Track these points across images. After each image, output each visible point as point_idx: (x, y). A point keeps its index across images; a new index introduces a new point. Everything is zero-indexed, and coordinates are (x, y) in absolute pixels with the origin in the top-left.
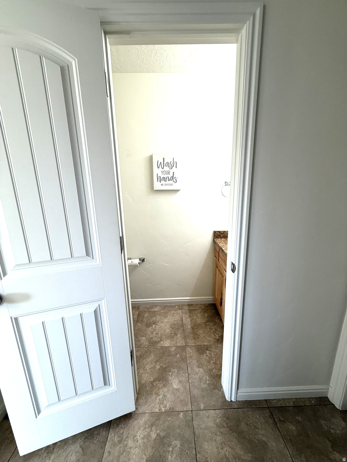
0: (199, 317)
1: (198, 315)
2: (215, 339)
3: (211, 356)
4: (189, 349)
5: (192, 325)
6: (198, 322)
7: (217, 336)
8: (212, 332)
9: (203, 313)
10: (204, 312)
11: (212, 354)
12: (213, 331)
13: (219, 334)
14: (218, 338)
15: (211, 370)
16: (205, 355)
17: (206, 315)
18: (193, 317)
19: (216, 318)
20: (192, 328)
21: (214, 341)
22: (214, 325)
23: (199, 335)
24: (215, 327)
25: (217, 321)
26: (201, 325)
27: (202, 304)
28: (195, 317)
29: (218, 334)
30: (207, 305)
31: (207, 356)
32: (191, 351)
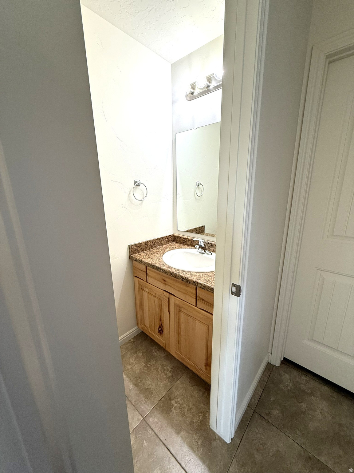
0: (134, 363)
1: (131, 360)
2: (169, 378)
3: (180, 404)
4: (151, 419)
5: (132, 381)
6: (138, 371)
7: (168, 372)
8: (160, 372)
9: (134, 354)
10: (136, 352)
11: (179, 400)
12: (160, 370)
13: (169, 368)
14: (170, 374)
15: (192, 423)
16: (173, 410)
17: (140, 355)
18: (127, 369)
19: (154, 351)
20: (136, 385)
21: (170, 382)
22: (156, 361)
23: (150, 388)
24: (159, 362)
25: (156, 354)
26: (144, 372)
27: (126, 344)
28: (129, 367)
29: (168, 370)
30: (132, 340)
31: (175, 408)
32: (156, 420)
